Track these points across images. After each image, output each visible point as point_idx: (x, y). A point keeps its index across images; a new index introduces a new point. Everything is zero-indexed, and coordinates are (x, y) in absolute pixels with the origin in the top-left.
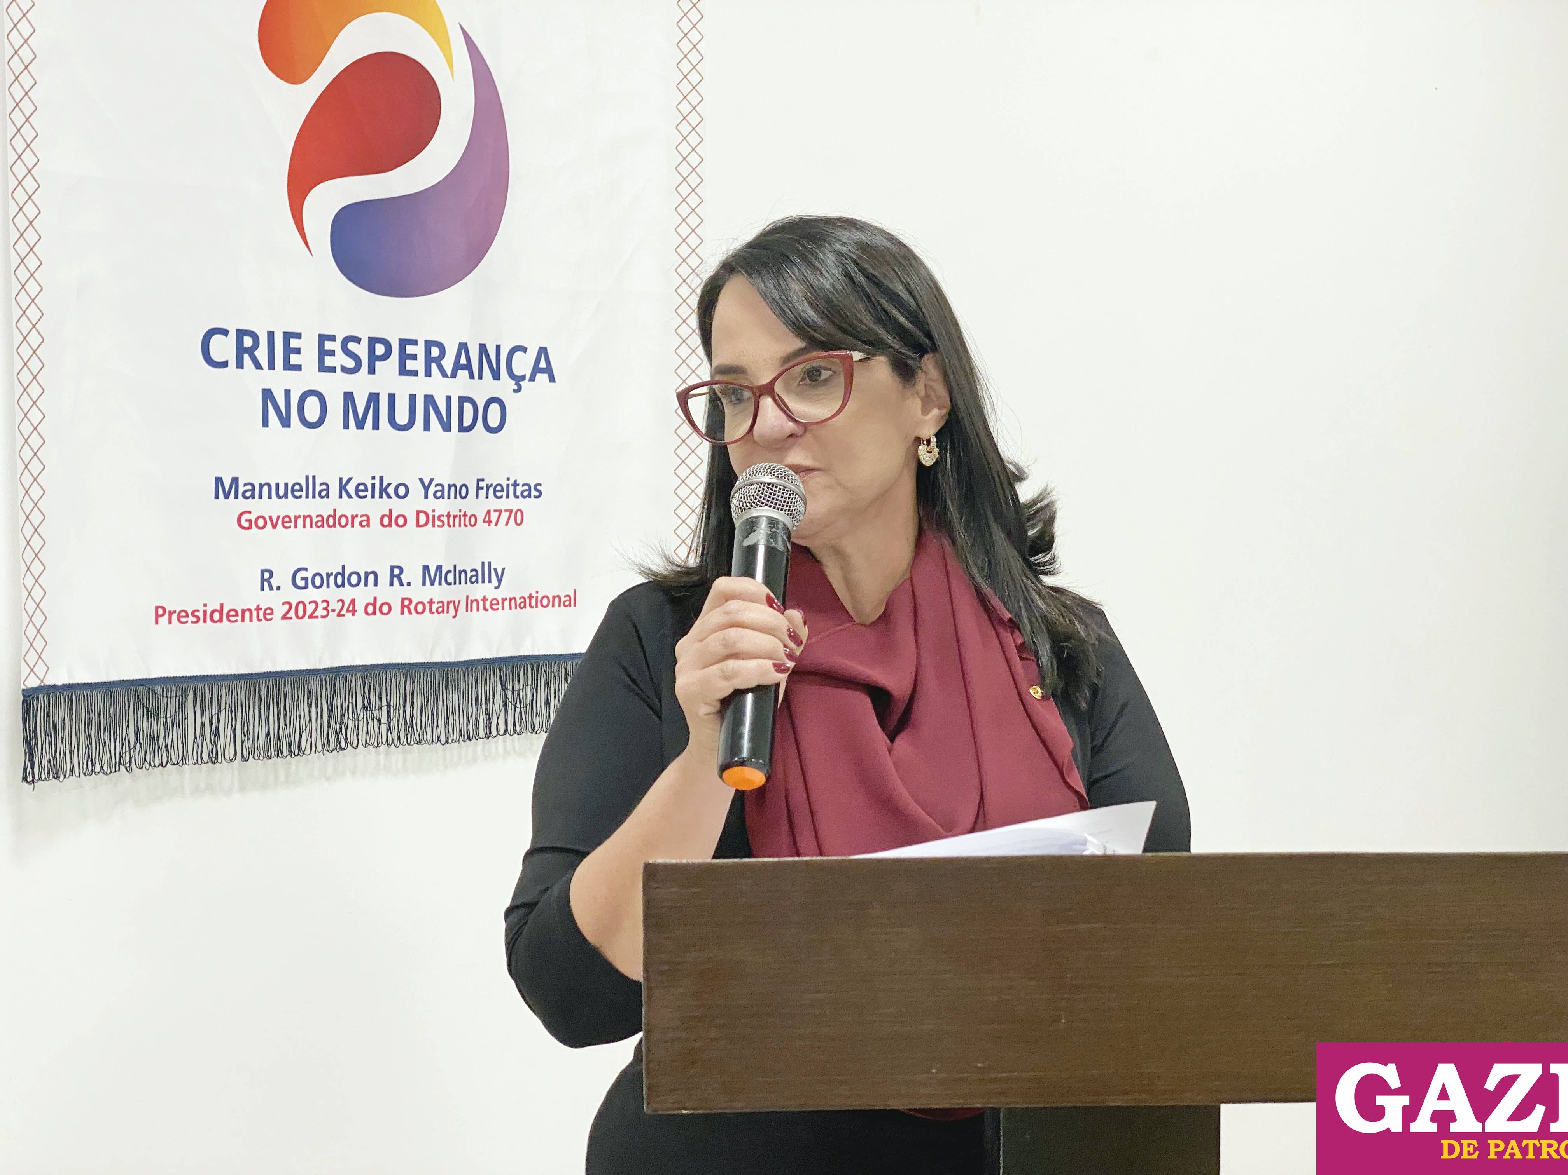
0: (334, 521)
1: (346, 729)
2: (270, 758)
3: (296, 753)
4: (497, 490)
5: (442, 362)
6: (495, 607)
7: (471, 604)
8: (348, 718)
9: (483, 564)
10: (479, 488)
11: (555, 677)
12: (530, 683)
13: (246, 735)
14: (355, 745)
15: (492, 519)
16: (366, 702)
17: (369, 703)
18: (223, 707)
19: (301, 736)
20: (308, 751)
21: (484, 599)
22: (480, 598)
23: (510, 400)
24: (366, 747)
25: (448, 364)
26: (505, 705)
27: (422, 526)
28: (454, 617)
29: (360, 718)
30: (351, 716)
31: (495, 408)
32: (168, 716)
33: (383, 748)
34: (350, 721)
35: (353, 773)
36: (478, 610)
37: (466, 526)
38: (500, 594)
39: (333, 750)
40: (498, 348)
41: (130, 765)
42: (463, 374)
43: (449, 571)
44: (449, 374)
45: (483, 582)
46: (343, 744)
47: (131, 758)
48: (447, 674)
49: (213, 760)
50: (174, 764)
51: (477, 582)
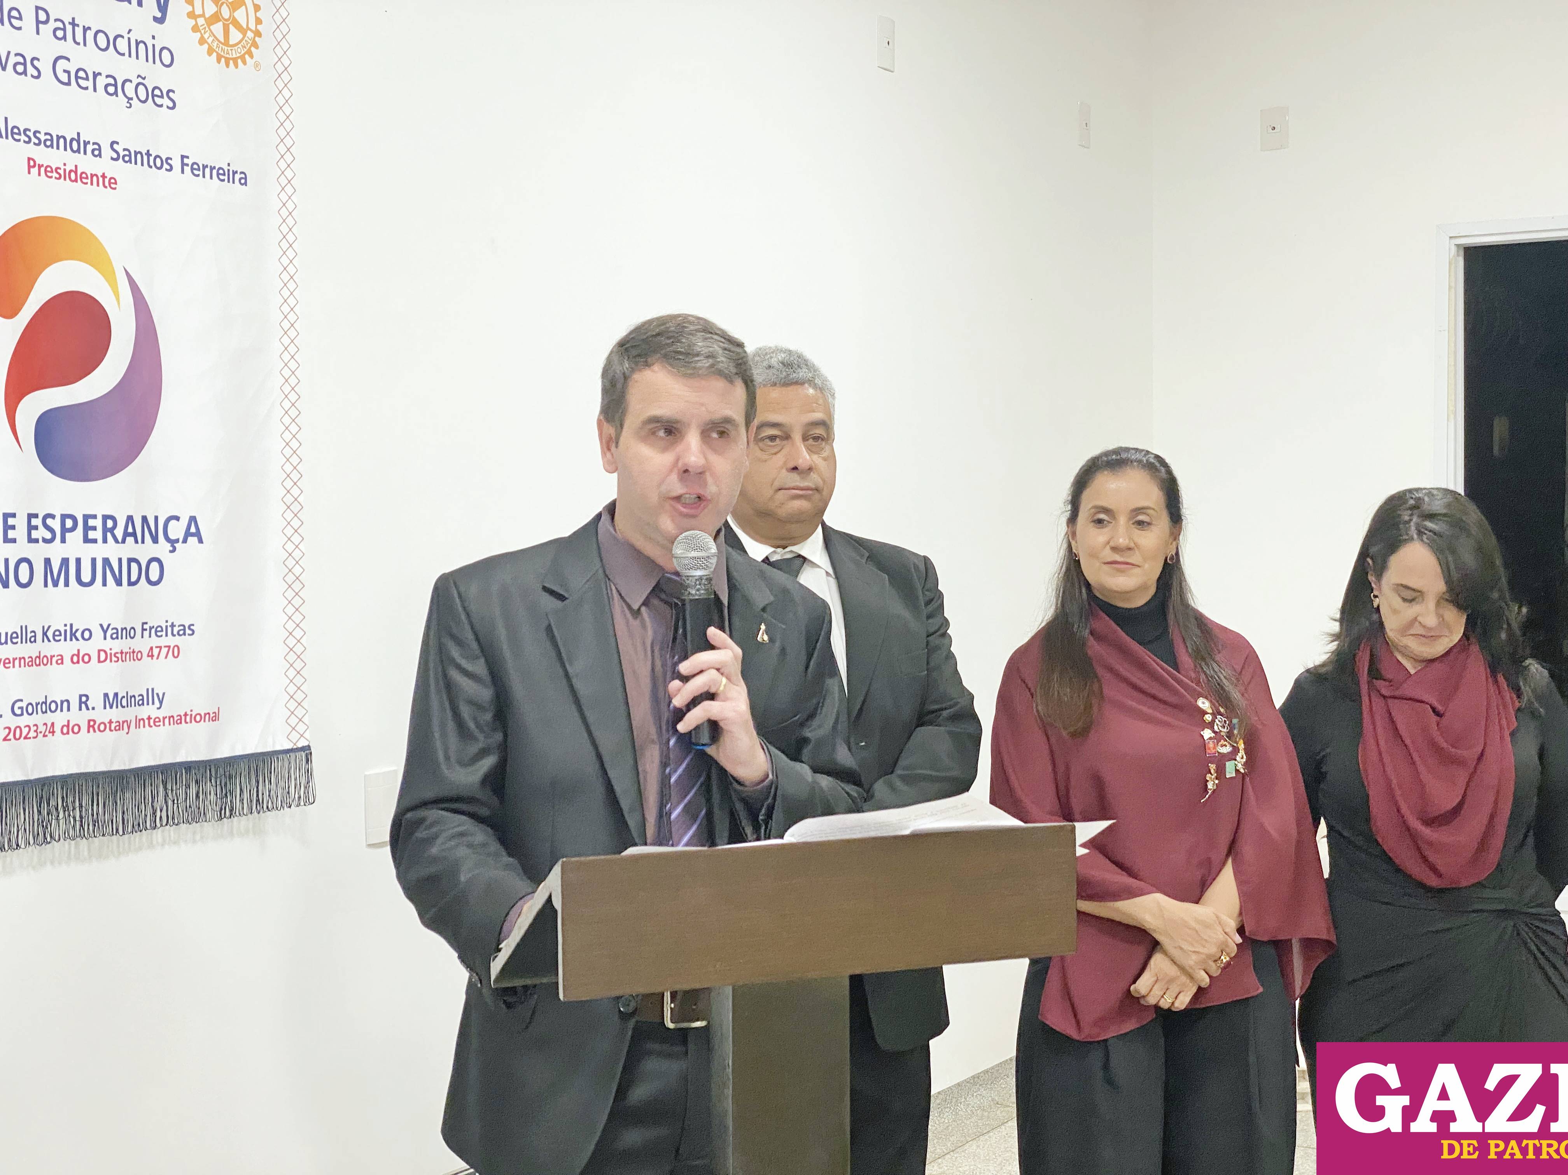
0: (38, 661)
1: (51, 825)
3: (14, 848)
4: (158, 631)
5: (115, 532)
6: (157, 724)
7: (139, 722)
8: (52, 817)
9: (148, 690)
10: (143, 630)
11: (203, 777)
12: (184, 783)
14: (56, 839)
15: (154, 654)
16: (64, 804)
17: (67, 805)
20: (23, 845)
21: (149, 718)
22: (145, 717)
23: (166, 558)
24: (65, 840)
25: (119, 532)
26: (166, 802)
27: (102, 662)
28: (127, 733)
29: (61, 817)
30: (54, 816)
31: (155, 566)
33: (76, 840)
34: (53, 820)
36: (144, 726)
37: (134, 660)
38: (161, 714)
39: (39, 844)
40: (156, 518)
42: (131, 540)
43: (124, 697)
44: (120, 540)
45: (148, 704)
46: (48, 839)
48: (123, 779)
51: (143, 705)
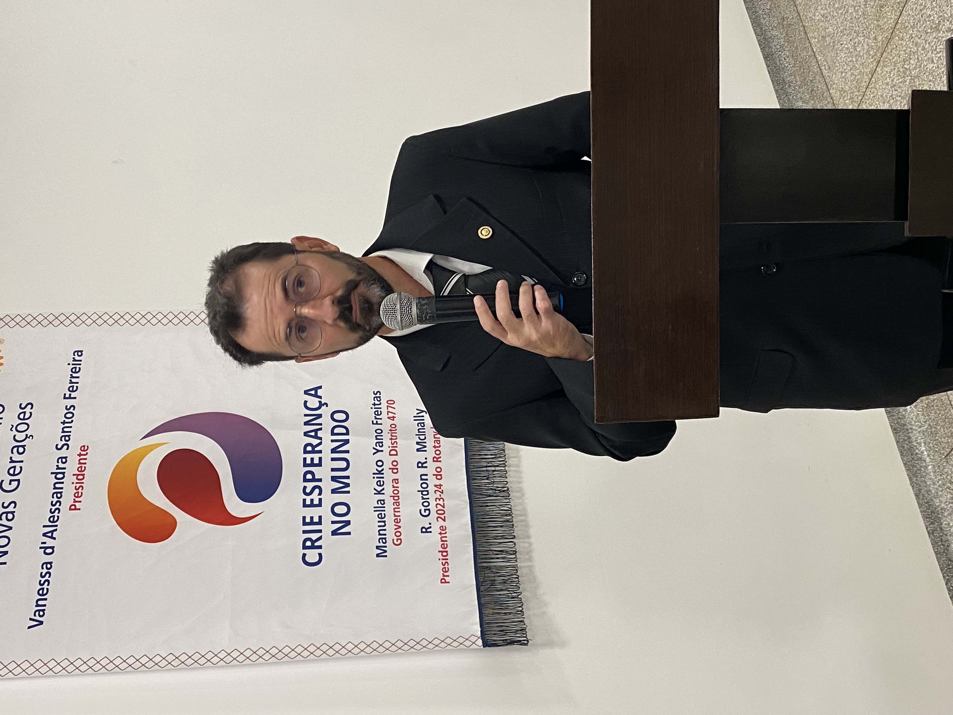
0: (396, 497)
1: (498, 487)
2: (513, 525)
3: (510, 512)
5: (314, 445)
8: (492, 486)
9: (415, 420)
13: (503, 537)
14: (506, 483)
15: (392, 417)
16: (485, 478)
17: (485, 476)
18: (489, 549)
19: (502, 510)
20: (509, 506)
23: (332, 408)
24: (507, 477)
25: (315, 442)
27: (397, 453)
29: (493, 481)
30: (492, 485)
31: (336, 416)
32: (493, 575)
33: (507, 468)
34: (494, 486)
35: (520, 483)
39: (509, 494)
40: (306, 415)
41: (519, 593)
42: (320, 434)
43: (419, 438)
44: (320, 441)
45: (423, 420)
46: (505, 489)
47: (515, 593)
49: (515, 553)
50: (517, 571)
